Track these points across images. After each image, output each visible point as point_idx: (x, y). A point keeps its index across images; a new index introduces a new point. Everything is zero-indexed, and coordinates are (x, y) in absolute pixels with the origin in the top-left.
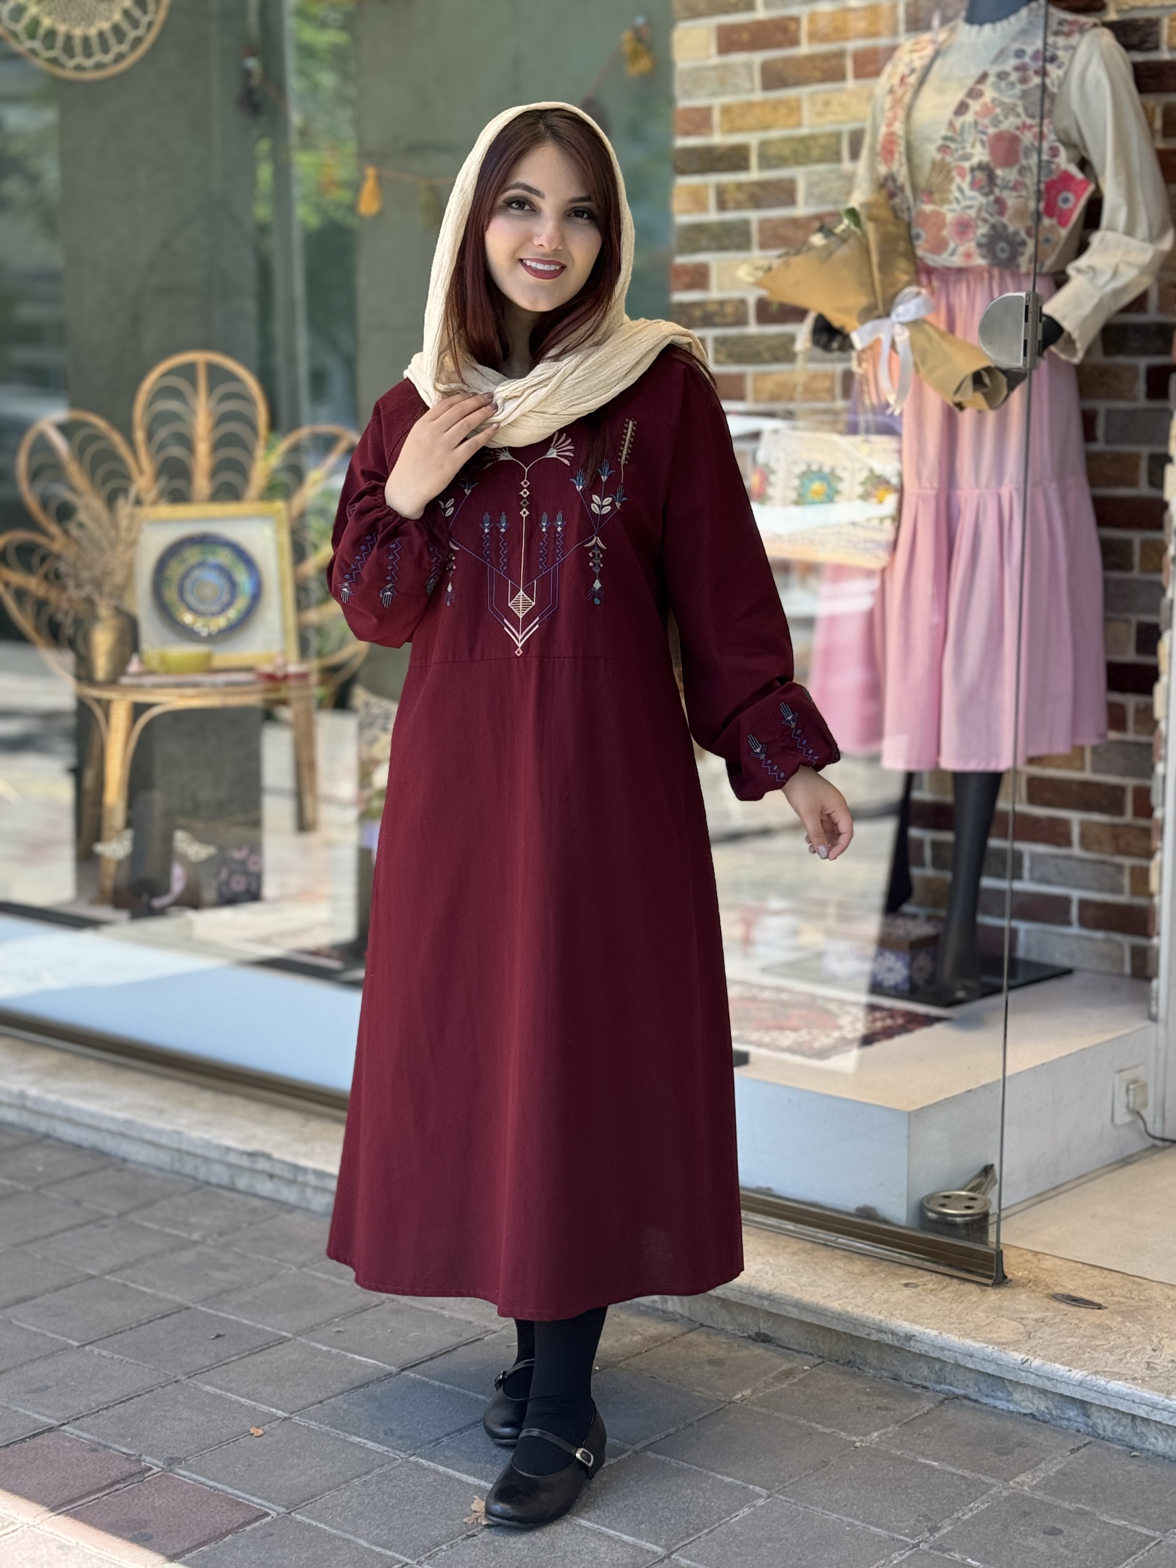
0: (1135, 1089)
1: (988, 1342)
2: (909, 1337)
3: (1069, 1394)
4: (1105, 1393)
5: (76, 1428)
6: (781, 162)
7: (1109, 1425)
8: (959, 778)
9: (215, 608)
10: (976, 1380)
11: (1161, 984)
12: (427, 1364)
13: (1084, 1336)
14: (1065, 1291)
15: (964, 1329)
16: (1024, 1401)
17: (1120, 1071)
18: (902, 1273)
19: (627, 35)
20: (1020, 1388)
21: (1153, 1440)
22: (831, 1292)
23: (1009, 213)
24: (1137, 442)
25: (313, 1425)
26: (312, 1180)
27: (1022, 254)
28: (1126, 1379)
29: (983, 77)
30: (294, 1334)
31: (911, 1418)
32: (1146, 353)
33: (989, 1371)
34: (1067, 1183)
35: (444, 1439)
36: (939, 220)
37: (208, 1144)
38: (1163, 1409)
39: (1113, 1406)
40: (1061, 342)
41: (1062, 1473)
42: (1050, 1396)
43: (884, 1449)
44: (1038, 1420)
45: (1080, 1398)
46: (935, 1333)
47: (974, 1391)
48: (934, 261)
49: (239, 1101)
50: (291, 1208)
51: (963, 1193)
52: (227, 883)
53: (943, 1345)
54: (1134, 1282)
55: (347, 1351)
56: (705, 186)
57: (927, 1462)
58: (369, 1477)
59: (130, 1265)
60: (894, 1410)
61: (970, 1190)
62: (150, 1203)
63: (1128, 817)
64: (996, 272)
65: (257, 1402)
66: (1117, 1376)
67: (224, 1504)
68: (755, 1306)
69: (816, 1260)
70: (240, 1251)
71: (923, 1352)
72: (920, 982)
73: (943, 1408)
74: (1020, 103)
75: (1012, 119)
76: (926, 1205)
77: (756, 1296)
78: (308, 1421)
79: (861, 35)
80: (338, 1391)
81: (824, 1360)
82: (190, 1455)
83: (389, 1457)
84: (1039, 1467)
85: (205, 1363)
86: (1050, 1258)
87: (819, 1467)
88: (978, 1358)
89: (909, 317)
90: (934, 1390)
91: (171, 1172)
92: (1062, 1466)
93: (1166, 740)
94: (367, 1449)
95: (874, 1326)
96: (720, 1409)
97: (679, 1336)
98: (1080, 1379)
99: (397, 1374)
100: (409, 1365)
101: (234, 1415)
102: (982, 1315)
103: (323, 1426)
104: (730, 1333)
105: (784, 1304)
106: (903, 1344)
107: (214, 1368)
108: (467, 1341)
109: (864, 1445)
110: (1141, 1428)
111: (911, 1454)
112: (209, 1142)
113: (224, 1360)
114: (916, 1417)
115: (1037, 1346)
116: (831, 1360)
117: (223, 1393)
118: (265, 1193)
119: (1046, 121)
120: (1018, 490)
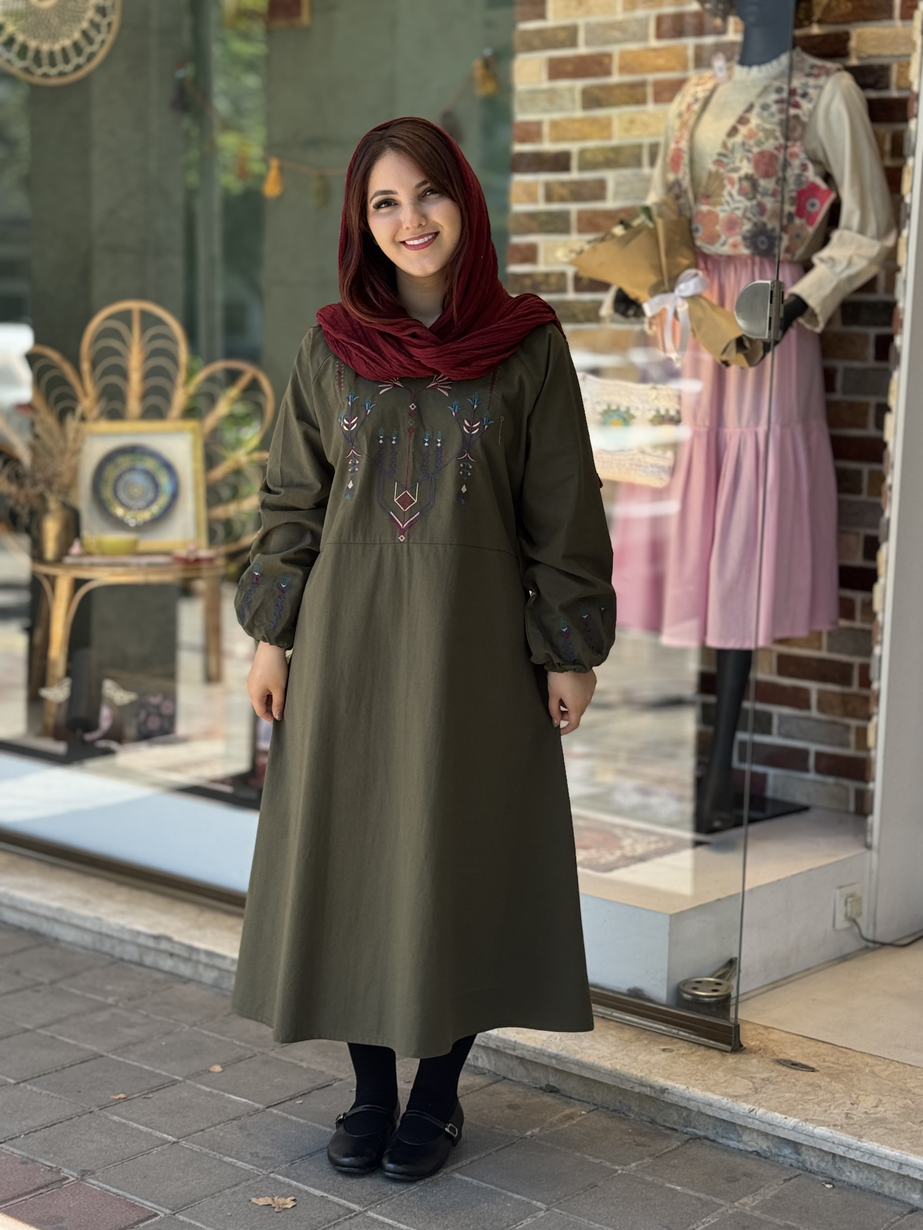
0: (852, 902)
1: (724, 1095)
2: (664, 1090)
3: (785, 1137)
4: (812, 1136)
5: (11, 1146)
6: (595, 166)
7: (815, 1161)
8: (721, 654)
9: (141, 504)
10: (714, 1124)
11: (875, 820)
12: (288, 1103)
13: (799, 1092)
14: (786, 1057)
15: (706, 1085)
16: (750, 1141)
17: (840, 887)
18: (661, 1040)
19: (477, 63)
20: (747, 1132)
21: (848, 1174)
22: (606, 1054)
23: (768, 213)
24: (867, 394)
25: (196, 1148)
26: (203, 958)
27: (779, 246)
28: (829, 1126)
29: (750, 108)
30: (184, 1078)
31: (662, 1153)
32: (875, 324)
33: (724, 1117)
34: (796, 974)
35: (297, 1161)
36: (712, 217)
37: (122, 929)
38: (856, 1150)
39: (818, 1147)
40: (807, 315)
41: (776, 1197)
42: (770, 1137)
43: (639, 1176)
44: (761, 1156)
45: (793, 1139)
46: (684, 1087)
47: (713, 1133)
48: (710, 250)
49: (148, 896)
50: (186, 981)
51: (712, 979)
52: (145, 722)
53: (690, 1097)
54: (842, 1052)
55: (224, 1092)
56: (536, 183)
57: (672, 1186)
58: (237, 1188)
59: (59, 1021)
60: (650, 1146)
61: (717, 977)
62: (74, 975)
63: (855, 688)
64: (757, 259)
65: (153, 1129)
66: (822, 1123)
67: (123, 1206)
68: (545, 1063)
70: (144, 1013)
71: (674, 1102)
73: (687, 1146)
74: (778, 129)
75: (771, 141)
76: (682, 988)
77: (546, 1056)
78: (191, 1144)
79: (659, 69)
80: (217, 1122)
81: (597, 1107)
82: (99, 1169)
83: (254, 1173)
84: (759, 1192)
85: (113, 1099)
86: (777, 1032)
87: (588, 1188)
88: (715, 1107)
89: (689, 293)
90: (682, 1132)
91: (95, 950)
92: (776, 1192)
93: (882, 629)
94: (238, 1167)
95: (636, 1081)
96: (513, 1144)
97: (486, 1086)
98: (793, 1125)
99: (264, 1111)
100: (273, 1104)
101: (134, 1139)
102: (721, 1074)
103: (203, 1149)
104: (525, 1085)
105: (567, 1062)
106: (658, 1096)
107: (120, 1103)
108: (319, 1087)
109: (624, 1172)
110: (839, 1164)
111: (660, 1180)
112: (123, 927)
113: (128, 1096)
114: (666, 1152)
115: (762, 1099)
116: (603, 1108)
117: (127, 1122)
118: (166, 968)
119: (798, 144)
120: (772, 429)
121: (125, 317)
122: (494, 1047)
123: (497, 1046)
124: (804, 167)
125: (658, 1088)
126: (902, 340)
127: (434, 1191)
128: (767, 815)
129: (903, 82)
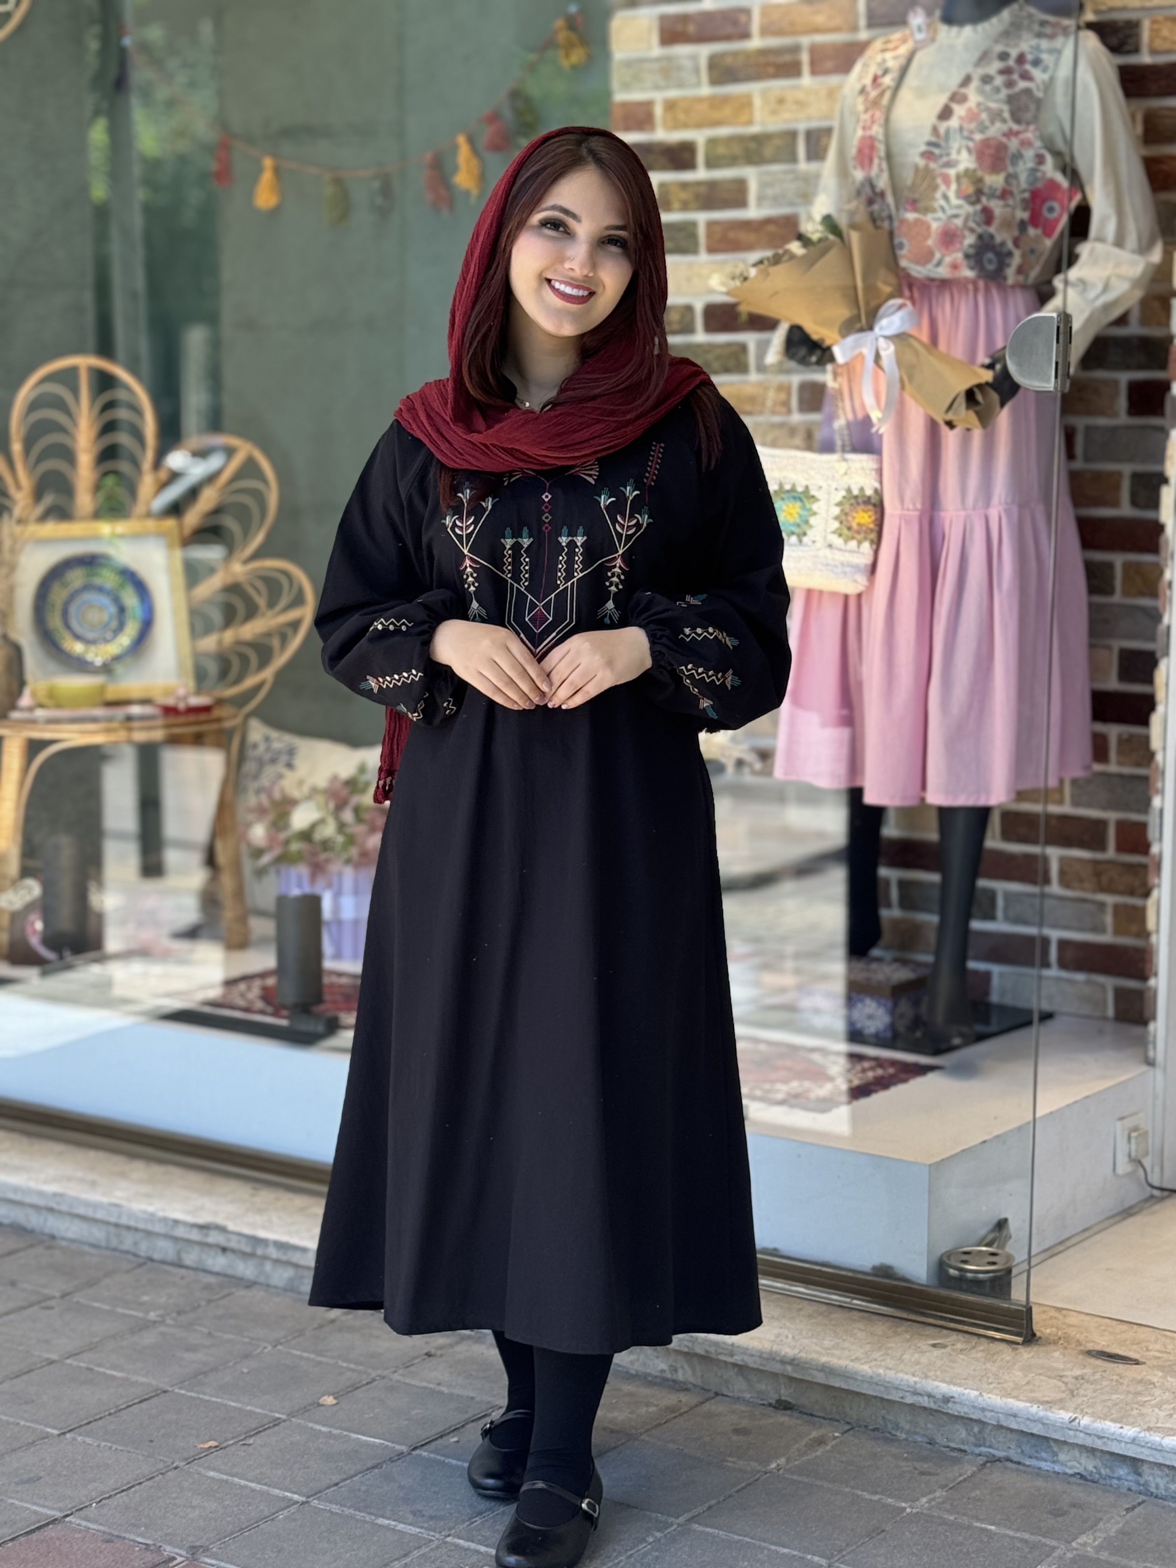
0: (1136, 1138)
1: (1033, 1401)
2: (947, 1399)
3: (1121, 1452)
4: (1159, 1449)
5: (82, 1519)
6: (732, 161)
7: (1162, 1482)
8: (945, 814)
9: (103, 634)
10: (1018, 1441)
11: (1159, 1027)
12: (438, 1442)
13: (1128, 1392)
14: (1099, 1348)
15: (1004, 1388)
16: (1070, 1461)
17: (1122, 1119)
18: (928, 1333)
19: (560, 23)
20: (1066, 1448)
22: (858, 1355)
23: (996, 223)
24: (1118, 460)
25: (335, 1508)
26: (273, 1252)
27: (1008, 265)
29: (967, 81)
30: (288, 1415)
31: (957, 1481)
32: (1127, 367)
33: (1035, 1431)
34: (1073, 1236)
35: (477, 1519)
36: (921, 228)
37: (152, 1218)
39: (1168, 1463)
41: (1122, 1532)
42: (1098, 1454)
43: (936, 1514)
44: (1087, 1480)
45: (1133, 1455)
46: (976, 1393)
47: (1016, 1453)
48: (919, 272)
49: (177, 1171)
50: (250, 1284)
51: (984, 1249)
53: (985, 1406)
54: (1166, 1336)
55: (350, 1431)
57: (983, 1526)
58: (408, 1560)
59: (92, 1347)
60: (938, 1474)
61: (987, 1245)
62: (92, 1283)
63: (1111, 853)
64: (981, 284)
65: (269, 1486)
66: (1171, 1432)
68: (776, 1371)
69: (833, 1323)
70: (206, 1331)
71: (962, 1414)
72: (902, 1029)
73: (986, 1471)
74: (1006, 108)
75: (998, 125)
76: (947, 1261)
77: (777, 1361)
78: (327, 1504)
79: (817, 30)
80: (352, 1472)
81: (853, 1426)
82: (213, 1543)
83: (424, 1538)
84: (1098, 1527)
85: (202, 1448)
86: (1075, 1314)
87: (874, 1535)
88: (1023, 1418)
89: (891, 331)
90: (972, 1453)
91: (107, 1248)
92: (1121, 1525)
93: (1163, 773)
94: (399, 1531)
95: (908, 1389)
96: (757, 1480)
97: (696, 1406)
98: (1132, 1436)
99: (410, 1454)
100: (419, 1444)
101: (248, 1500)
102: (1019, 1374)
103: (345, 1509)
104: (748, 1401)
105: (809, 1368)
106: (940, 1406)
107: (212, 1453)
108: (474, 1418)
109: (914, 1511)
111: (965, 1518)
112: (152, 1215)
113: (221, 1444)
114: (961, 1481)
115: (1082, 1404)
116: (860, 1427)
117: (230, 1478)
118: (217, 1269)
119: (1032, 128)
120: (1008, 512)
121: (68, 377)
122: (702, 1353)
123: (707, 1351)
124: (1040, 160)
125: (941, 1397)
127: (673, 1549)
128: (993, 1028)
129: (1159, 44)
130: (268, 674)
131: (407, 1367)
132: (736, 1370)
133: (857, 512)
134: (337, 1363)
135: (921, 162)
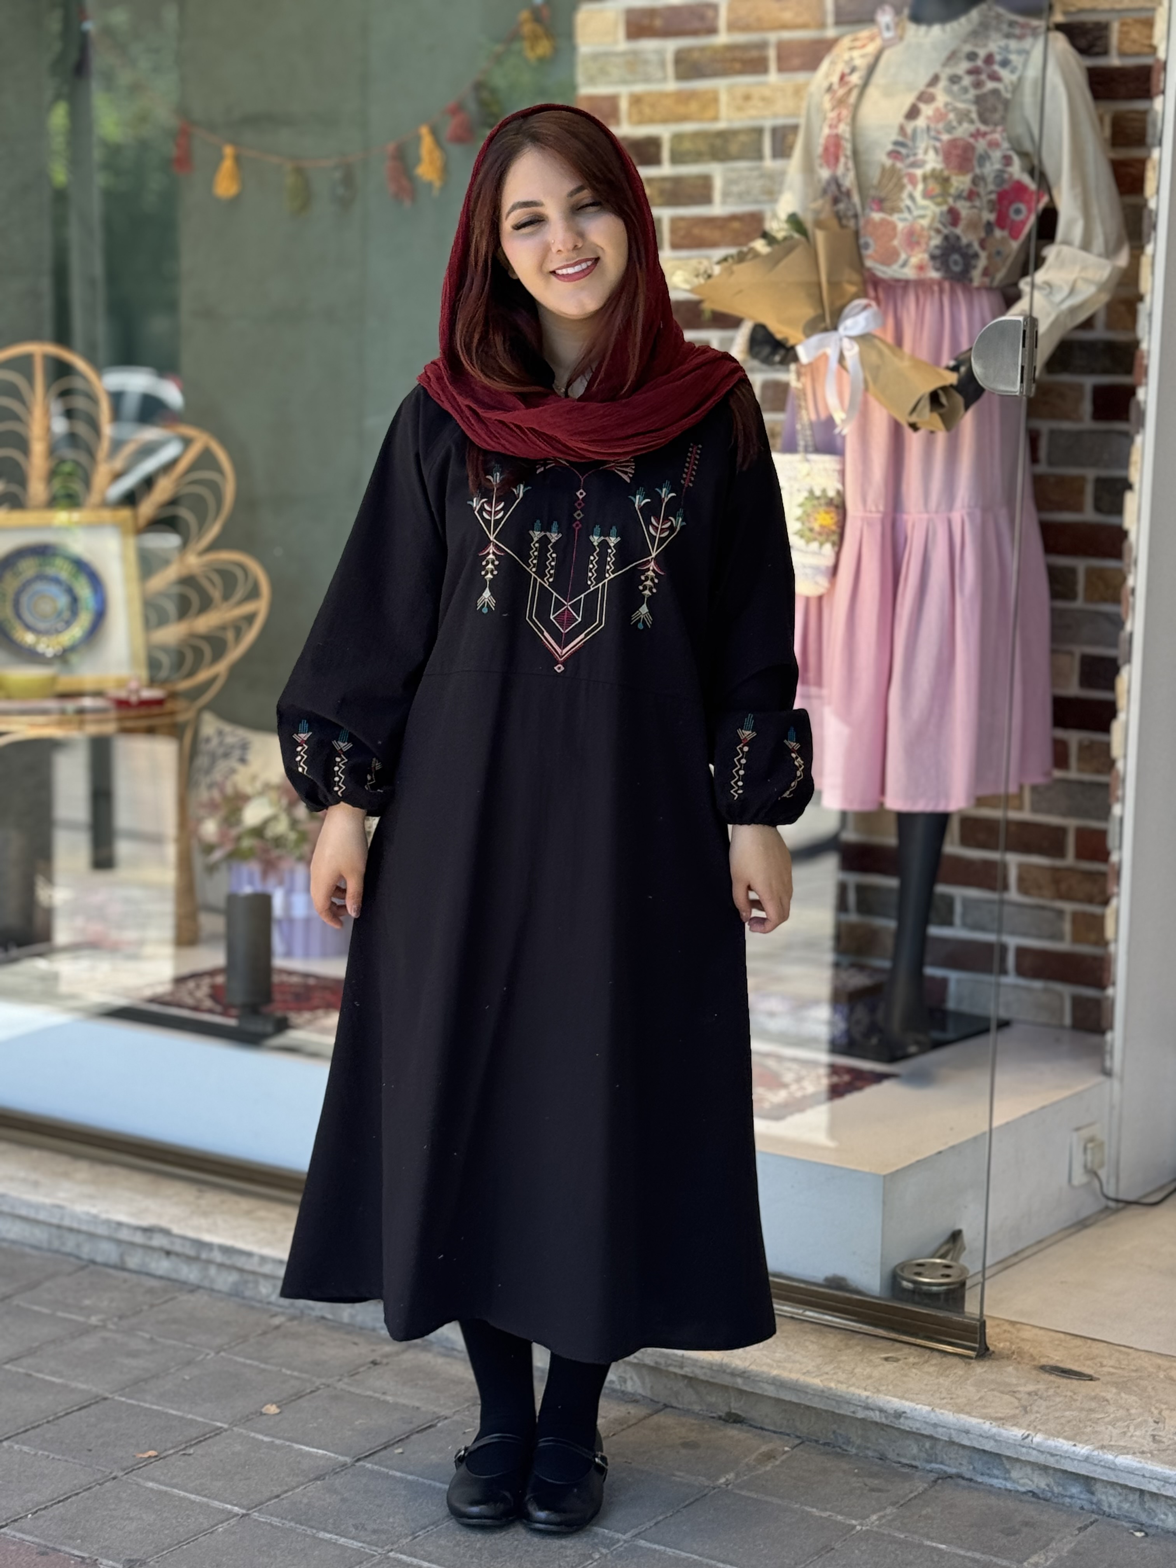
0: (1092, 1149)
1: (985, 1417)
2: (899, 1415)
3: (1073, 1470)
4: (1113, 1468)
5: (17, 1530)
6: (697, 157)
7: (1114, 1501)
8: (904, 819)
9: (56, 625)
10: (970, 1457)
11: (1116, 1037)
12: (382, 1453)
13: (1082, 1409)
14: (1052, 1363)
15: (957, 1404)
16: (1022, 1478)
17: (1078, 1129)
18: (879, 1346)
19: (525, 15)
20: (1018, 1465)
21: (1163, 1516)
22: (810, 1368)
23: (962, 224)
24: (1082, 465)
25: (276, 1521)
26: (218, 1257)
27: (975, 267)
28: (1134, 1453)
29: (935, 80)
30: (230, 1424)
31: (907, 1499)
32: (1092, 371)
33: (987, 1448)
34: (1027, 1248)
35: (420, 1533)
36: (889, 230)
37: (95, 1219)
39: (1121, 1482)
41: (1074, 1552)
42: (1051, 1472)
43: (886, 1532)
44: (1038, 1498)
45: (1086, 1474)
46: (928, 1408)
47: (968, 1470)
48: (884, 272)
49: (122, 1172)
50: (194, 1289)
51: (938, 1261)
53: (937, 1422)
54: (1120, 1352)
55: (291, 1441)
57: (934, 1544)
60: (888, 1491)
61: (941, 1257)
62: (33, 1286)
63: (1070, 860)
64: (947, 285)
65: (209, 1497)
66: (1124, 1450)
68: (726, 1384)
69: (785, 1334)
70: (147, 1336)
71: (914, 1430)
72: (857, 1036)
73: (937, 1488)
74: (973, 108)
75: (966, 125)
76: (901, 1273)
77: (728, 1374)
78: (269, 1517)
79: (785, 27)
80: (294, 1484)
81: (803, 1441)
82: (150, 1557)
83: (367, 1553)
84: (1050, 1547)
85: (141, 1458)
86: (1028, 1328)
87: (823, 1553)
88: (975, 1434)
89: (855, 332)
90: (924, 1469)
91: (49, 1250)
92: (1073, 1545)
93: (1124, 781)
94: (341, 1545)
95: (859, 1404)
96: (705, 1495)
97: (645, 1418)
98: (1087, 1453)
99: (353, 1465)
100: (363, 1455)
101: (187, 1512)
102: (972, 1389)
103: (286, 1522)
104: (698, 1414)
105: (759, 1381)
106: (891, 1422)
107: (151, 1463)
108: (419, 1429)
109: (864, 1528)
110: (1150, 1504)
111: (916, 1537)
112: (95, 1217)
113: (160, 1453)
114: (912, 1498)
115: (1034, 1421)
116: (810, 1441)
117: (169, 1489)
118: (160, 1272)
119: (999, 129)
120: (971, 515)
121: (23, 364)
122: (652, 1364)
123: (656, 1363)
124: (1007, 161)
125: (892, 1412)
126: (1146, 393)
127: (619, 1566)
128: (950, 1035)
129: (1128, 47)
130: (222, 667)
131: (352, 1375)
132: (686, 1382)
133: (818, 513)
134: (280, 1371)
135: (888, 162)
